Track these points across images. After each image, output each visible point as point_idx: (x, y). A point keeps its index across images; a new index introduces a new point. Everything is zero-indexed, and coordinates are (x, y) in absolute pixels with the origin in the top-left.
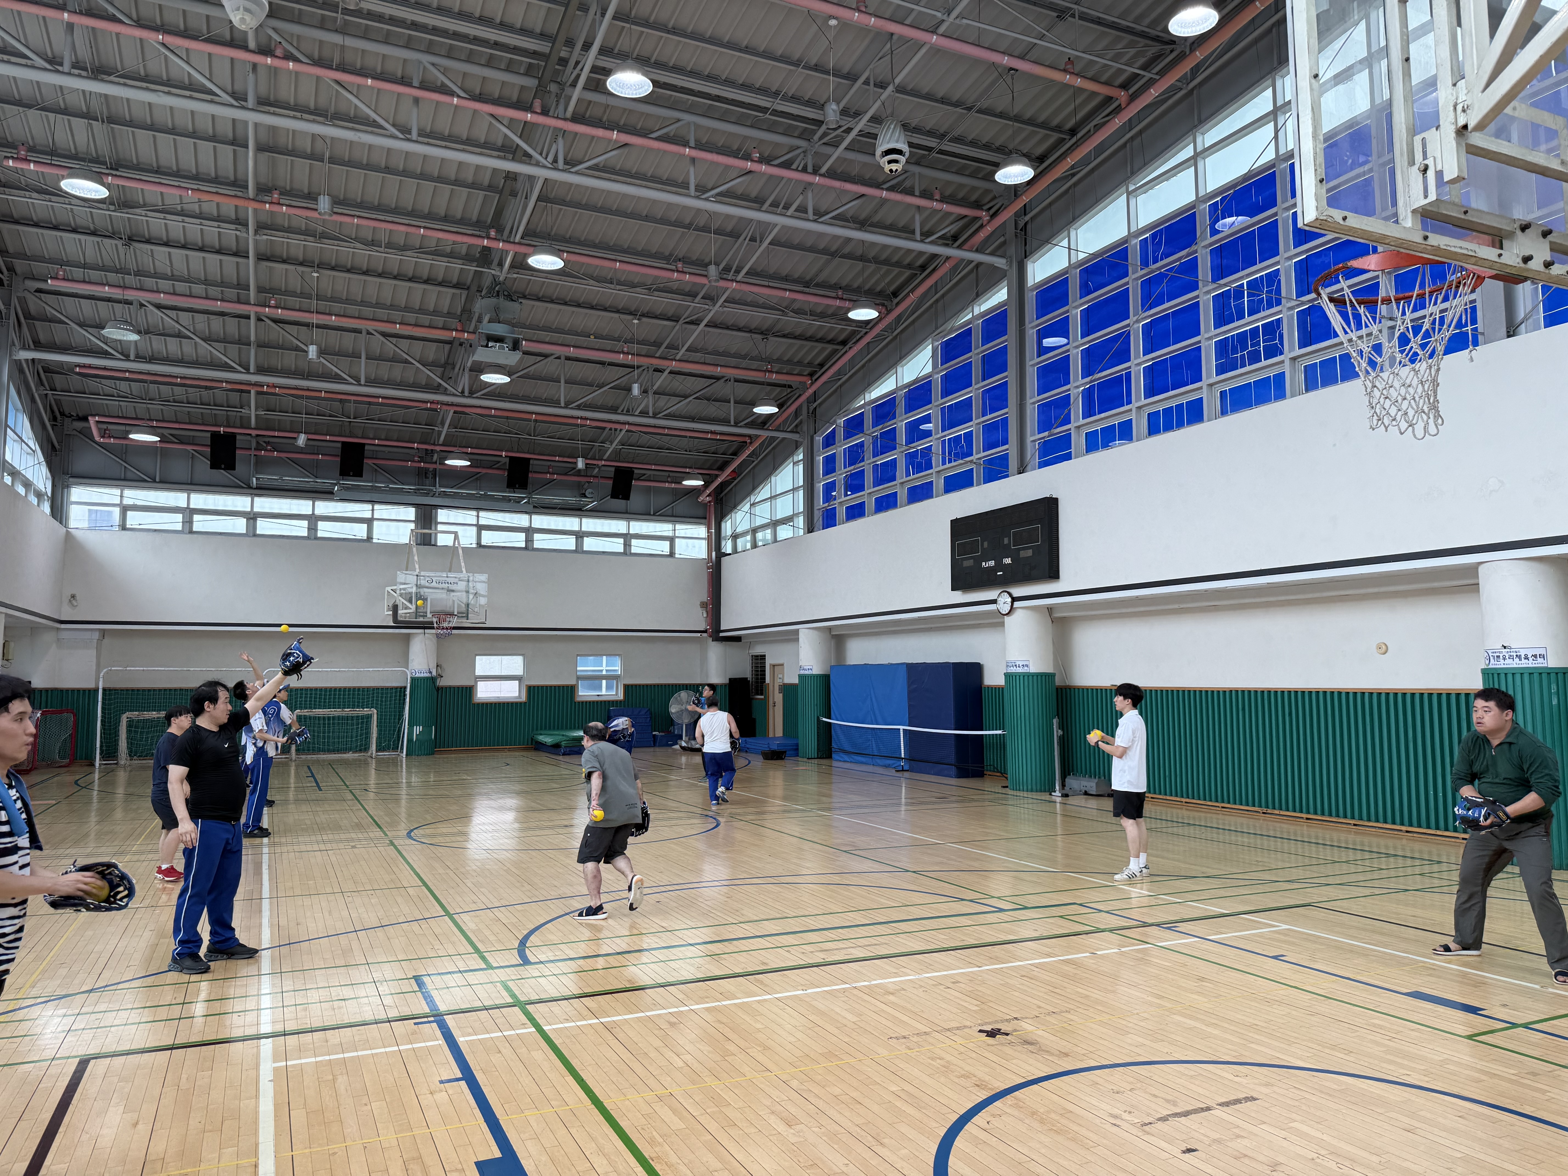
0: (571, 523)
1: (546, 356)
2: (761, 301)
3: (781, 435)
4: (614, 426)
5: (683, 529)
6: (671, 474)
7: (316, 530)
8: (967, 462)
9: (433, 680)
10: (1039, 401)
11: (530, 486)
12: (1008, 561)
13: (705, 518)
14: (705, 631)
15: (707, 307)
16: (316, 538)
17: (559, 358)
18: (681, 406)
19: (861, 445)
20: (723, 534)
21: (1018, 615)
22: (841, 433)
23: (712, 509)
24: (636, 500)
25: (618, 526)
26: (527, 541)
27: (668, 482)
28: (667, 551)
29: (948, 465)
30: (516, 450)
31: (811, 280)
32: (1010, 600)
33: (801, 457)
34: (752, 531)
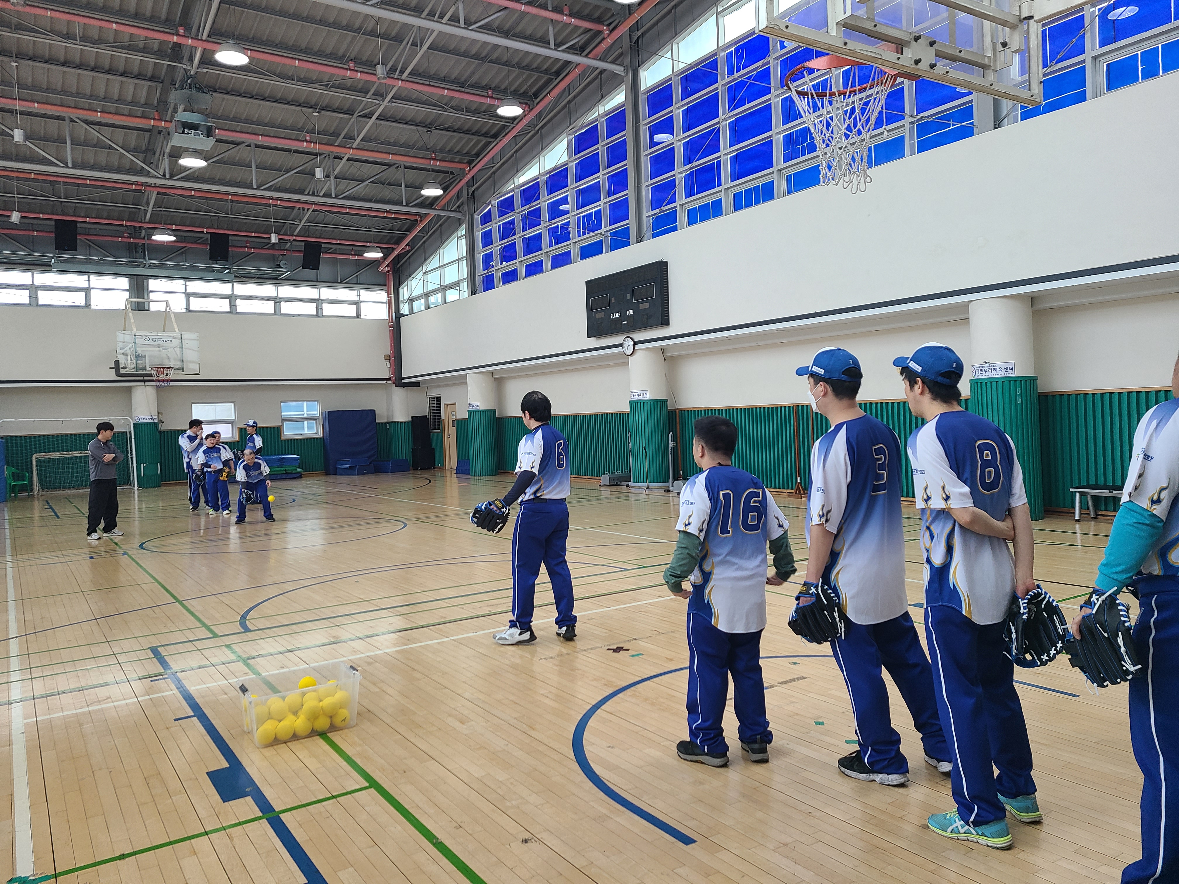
0: (269, 290)
1: (237, 144)
2: (424, 98)
3: (447, 214)
4: (302, 206)
5: (367, 295)
6: (354, 248)
7: (36, 298)
8: (597, 235)
9: (155, 425)
10: (652, 184)
11: (230, 259)
12: (630, 312)
13: (386, 285)
14: (390, 379)
15: (377, 102)
16: (37, 305)
17: (249, 146)
18: (359, 189)
19: (513, 222)
20: (401, 299)
21: (639, 355)
22: (495, 212)
23: (391, 278)
24: (324, 270)
25: (311, 292)
26: (231, 307)
27: (352, 255)
28: (354, 314)
29: (582, 237)
30: (216, 227)
31: (466, 81)
32: (632, 343)
33: (463, 232)
34: (427, 294)
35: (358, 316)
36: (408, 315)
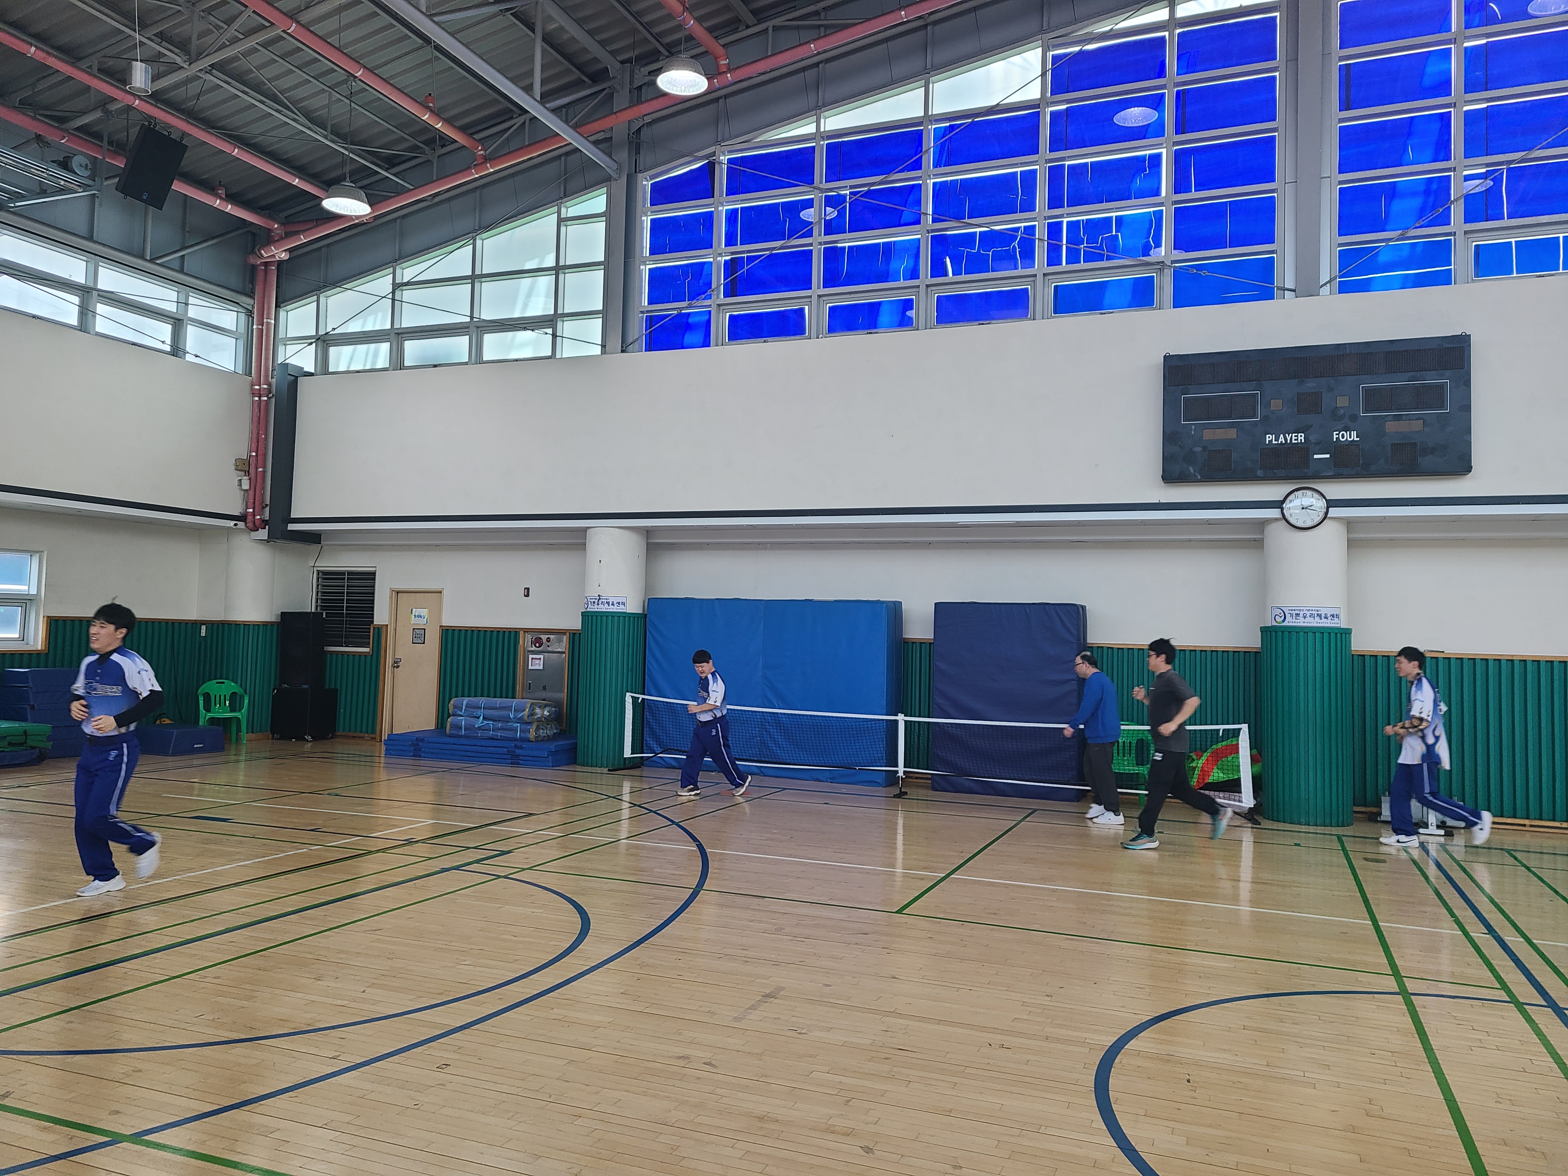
5: (202, 307)
10: (1348, 181)
12: (1347, 436)
13: (250, 294)
14: (248, 518)
21: (1334, 530)
23: (274, 279)
25: (70, 265)
28: (164, 343)
34: (398, 334)
35: (177, 350)
36: (311, 374)
